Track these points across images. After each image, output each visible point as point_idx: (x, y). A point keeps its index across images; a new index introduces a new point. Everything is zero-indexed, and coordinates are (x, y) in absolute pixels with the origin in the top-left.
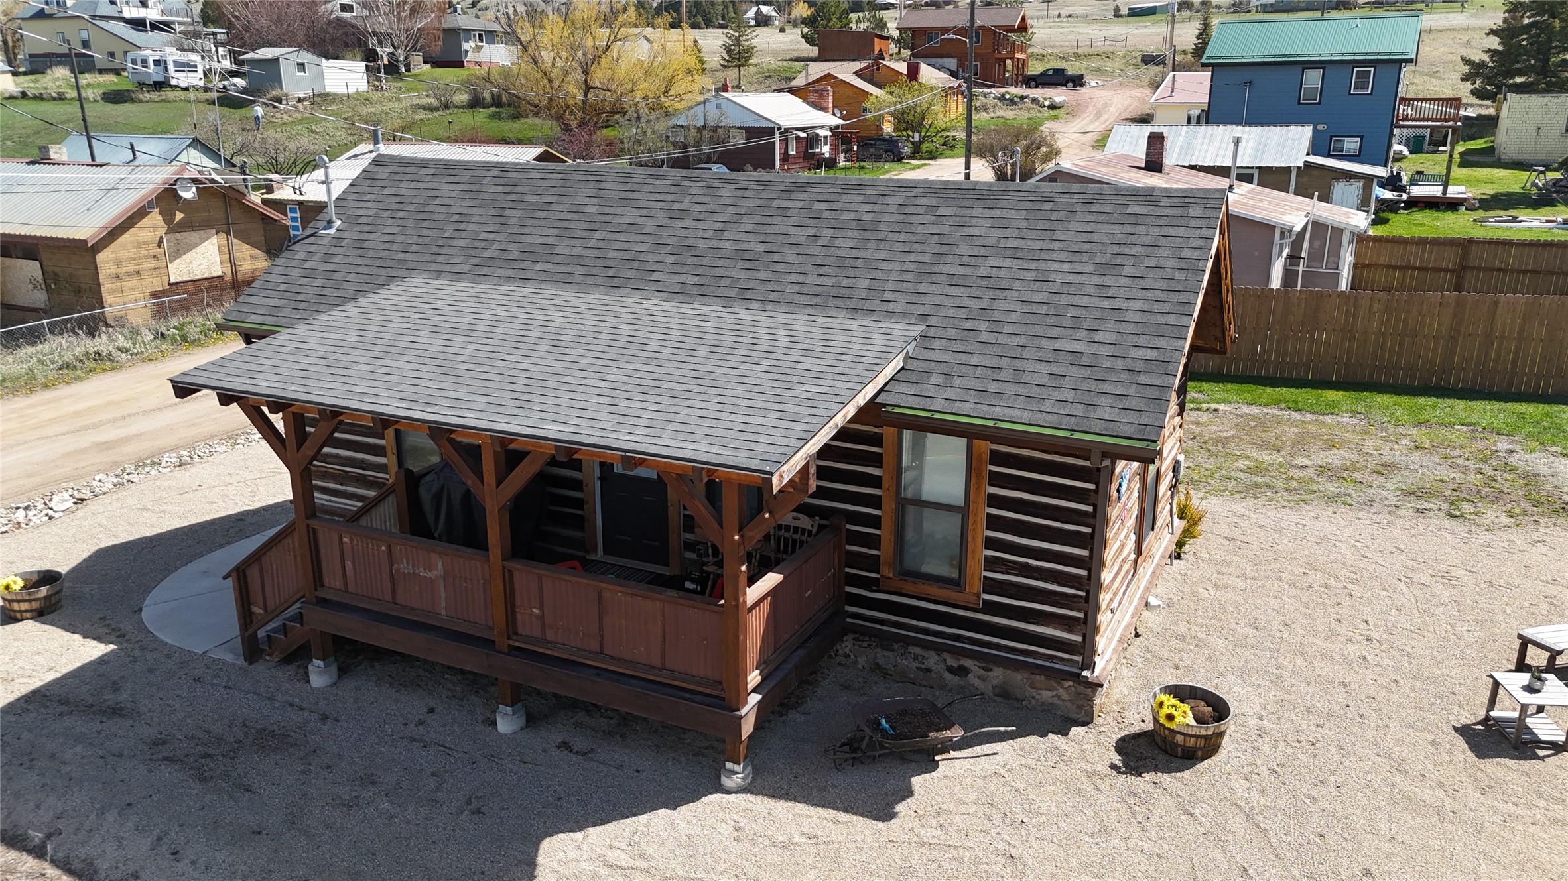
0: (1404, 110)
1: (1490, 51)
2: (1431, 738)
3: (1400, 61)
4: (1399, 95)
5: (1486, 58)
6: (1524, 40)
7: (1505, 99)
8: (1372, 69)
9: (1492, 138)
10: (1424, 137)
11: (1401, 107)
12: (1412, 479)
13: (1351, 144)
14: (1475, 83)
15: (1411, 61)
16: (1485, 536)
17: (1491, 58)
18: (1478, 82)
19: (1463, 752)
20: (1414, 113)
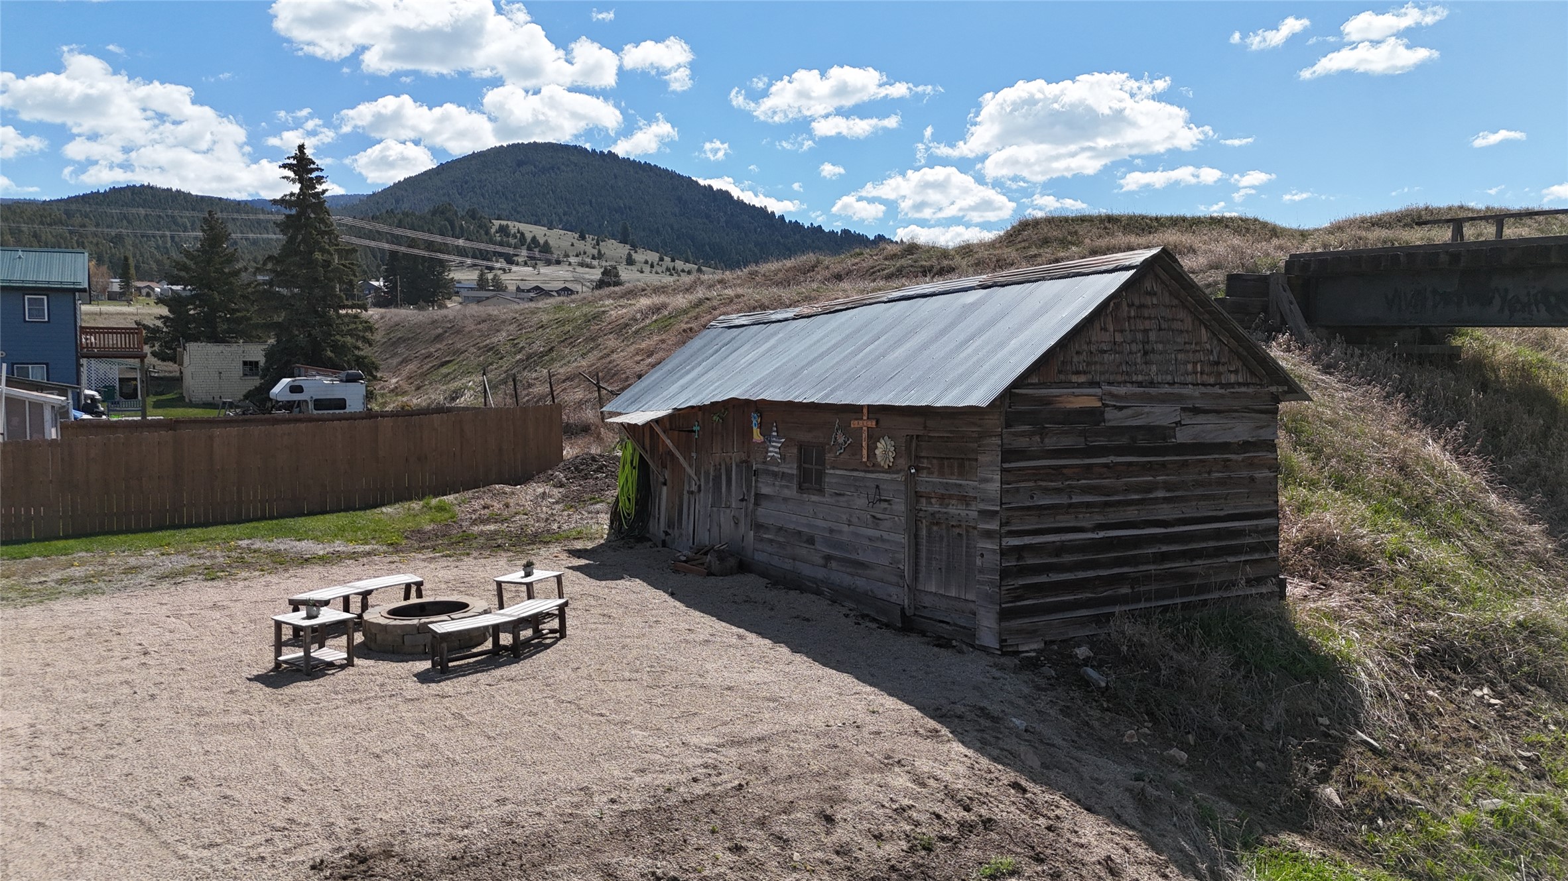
0: (86, 339)
1: (161, 317)
2: (228, 690)
3: (74, 291)
4: (78, 325)
5: (159, 323)
6: (191, 309)
7: (185, 349)
8: (45, 297)
9: (179, 391)
10: (114, 387)
11: (83, 336)
12: (161, 571)
13: (36, 373)
14: (154, 346)
15: (84, 290)
16: (241, 584)
17: (165, 323)
18: (157, 345)
19: (261, 689)
20: (98, 342)
